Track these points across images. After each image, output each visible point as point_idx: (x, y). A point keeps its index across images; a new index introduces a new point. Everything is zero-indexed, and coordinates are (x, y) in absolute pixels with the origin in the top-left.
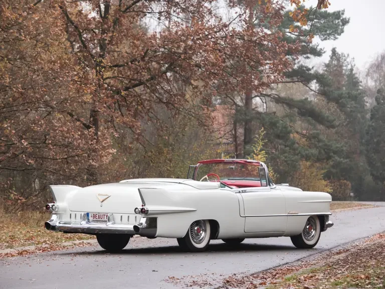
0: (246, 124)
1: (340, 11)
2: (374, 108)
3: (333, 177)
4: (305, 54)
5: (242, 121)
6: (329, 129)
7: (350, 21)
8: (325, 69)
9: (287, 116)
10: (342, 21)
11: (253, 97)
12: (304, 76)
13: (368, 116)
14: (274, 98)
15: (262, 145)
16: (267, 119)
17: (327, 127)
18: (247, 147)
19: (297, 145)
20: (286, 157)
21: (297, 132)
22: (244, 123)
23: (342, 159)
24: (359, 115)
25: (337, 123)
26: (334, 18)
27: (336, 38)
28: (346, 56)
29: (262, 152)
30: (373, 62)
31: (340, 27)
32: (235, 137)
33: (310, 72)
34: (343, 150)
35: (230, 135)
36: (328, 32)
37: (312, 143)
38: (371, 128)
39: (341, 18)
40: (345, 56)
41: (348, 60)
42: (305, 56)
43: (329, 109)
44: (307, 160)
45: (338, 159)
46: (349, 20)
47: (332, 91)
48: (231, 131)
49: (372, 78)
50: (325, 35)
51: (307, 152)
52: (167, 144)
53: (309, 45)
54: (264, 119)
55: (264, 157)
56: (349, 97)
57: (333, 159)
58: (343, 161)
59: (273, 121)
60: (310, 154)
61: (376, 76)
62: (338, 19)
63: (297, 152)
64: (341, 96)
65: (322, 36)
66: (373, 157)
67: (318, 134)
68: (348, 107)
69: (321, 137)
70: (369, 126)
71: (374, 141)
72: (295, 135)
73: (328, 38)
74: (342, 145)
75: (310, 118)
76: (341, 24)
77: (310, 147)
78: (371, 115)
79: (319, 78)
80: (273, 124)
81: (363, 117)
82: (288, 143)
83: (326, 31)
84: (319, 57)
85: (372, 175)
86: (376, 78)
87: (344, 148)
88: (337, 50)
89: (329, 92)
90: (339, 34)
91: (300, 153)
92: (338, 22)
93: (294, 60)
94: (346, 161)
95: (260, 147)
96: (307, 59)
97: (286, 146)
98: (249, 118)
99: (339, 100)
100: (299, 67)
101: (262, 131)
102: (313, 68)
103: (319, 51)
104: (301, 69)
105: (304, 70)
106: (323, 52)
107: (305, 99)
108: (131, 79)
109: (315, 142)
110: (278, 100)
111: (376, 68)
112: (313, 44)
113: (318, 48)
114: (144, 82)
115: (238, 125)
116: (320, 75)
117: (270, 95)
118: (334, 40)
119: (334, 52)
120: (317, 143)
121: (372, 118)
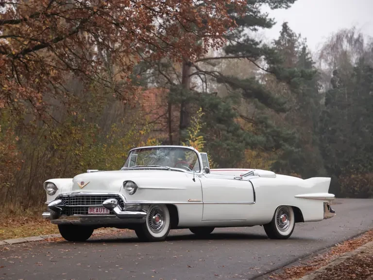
0: (183, 106)
2: (329, 91)
4: (252, 26)
5: (177, 102)
6: (278, 113)
8: (275, 46)
9: (230, 97)
11: (191, 75)
12: (250, 50)
13: (323, 101)
14: (216, 76)
15: (200, 129)
16: (207, 100)
17: (276, 111)
18: (183, 132)
19: (241, 131)
20: (228, 145)
21: (242, 116)
22: (180, 105)
23: (293, 148)
24: (312, 100)
25: (287, 106)
27: (288, 7)
28: (298, 35)
29: (200, 137)
30: (328, 43)
32: (169, 121)
33: (258, 46)
34: (294, 138)
35: (165, 118)
37: (259, 129)
38: (325, 115)
40: (296, 36)
41: (300, 40)
42: (251, 28)
43: (279, 92)
44: (252, 149)
45: (289, 148)
47: (282, 69)
48: (165, 114)
49: (326, 60)
50: (276, 2)
51: (253, 139)
52: (75, 122)
53: (257, 16)
54: (203, 100)
55: (202, 143)
56: (302, 76)
57: (283, 148)
58: (294, 151)
59: (214, 102)
60: (256, 142)
61: (330, 58)
63: (241, 139)
64: (292, 75)
65: (272, 4)
66: (327, 147)
67: (266, 118)
68: (301, 89)
69: (270, 122)
70: (324, 112)
71: (328, 129)
72: (239, 120)
73: (279, 6)
74: (293, 131)
75: (256, 100)
77: (256, 134)
78: (326, 99)
79: (268, 53)
80: (214, 107)
81: (317, 103)
82: (232, 128)
84: (268, 29)
85: (326, 167)
86: (329, 61)
87: (297, 135)
88: (288, 25)
89: (279, 69)
90: (292, 2)
91: (244, 140)
93: (240, 32)
94: (297, 150)
95: (196, 131)
96: (254, 32)
97: (228, 132)
98: (185, 98)
99: (291, 79)
100: (245, 41)
101: (199, 112)
102: (261, 42)
103: (268, 22)
104: (247, 42)
105: (250, 44)
106: (273, 23)
107: (251, 78)
108: (31, 39)
109: (262, 127)
110: (221, 79)
111: (332, 50)
112: (262, 13)
113: (267, 18)
114: (48, 43)
115: (173, 107)
116: (269, 50)
117: (211, 72)
118: (286, 8)
119: (285, 26)
120: (264, 129)
121: (326, 104)
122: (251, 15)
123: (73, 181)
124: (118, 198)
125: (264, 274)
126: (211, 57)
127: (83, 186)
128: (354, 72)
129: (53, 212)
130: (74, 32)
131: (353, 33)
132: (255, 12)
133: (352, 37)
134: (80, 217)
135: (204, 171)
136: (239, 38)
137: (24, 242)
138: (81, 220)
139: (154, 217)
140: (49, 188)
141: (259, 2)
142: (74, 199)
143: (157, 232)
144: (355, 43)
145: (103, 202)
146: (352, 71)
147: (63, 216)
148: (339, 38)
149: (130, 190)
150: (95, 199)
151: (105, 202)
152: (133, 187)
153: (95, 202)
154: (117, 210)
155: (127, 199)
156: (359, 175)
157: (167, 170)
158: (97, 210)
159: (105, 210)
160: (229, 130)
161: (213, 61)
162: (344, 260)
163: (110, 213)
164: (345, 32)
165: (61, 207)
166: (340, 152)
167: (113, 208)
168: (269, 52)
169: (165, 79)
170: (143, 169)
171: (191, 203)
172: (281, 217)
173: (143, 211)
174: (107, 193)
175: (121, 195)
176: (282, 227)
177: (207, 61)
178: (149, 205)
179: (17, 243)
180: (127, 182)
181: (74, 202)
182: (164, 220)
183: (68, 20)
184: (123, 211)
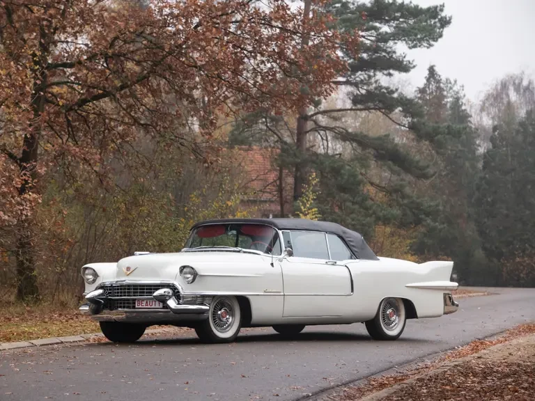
0: (297, 170)
1: (437, 7)
2: (488, 152)
3: (428, 251)
4: (386, 70)
5: (290, 166)
6: (419, 179)
7: (452, 21)
8: (419, 95)
9: (357, 159)
10: (440, 20)
11: (308, 132)
12: (383, 101)
13: (480, 165)
14: (340, 133)
15: (313, 199)
17: (417, 177)
18: (296, 204)
19: (370, 202)
20: (353, 220)
21: (372, 184)
22: (294, 169)
23: (437, 224)
24: (467, 164)
25: (431, 171)
26: (428, 16)
27: (431, 45)
28: (453, 82)
29: (313, 210)
30: (491, 92)
31: (438, 30)
32: (280, 190)
33: (393, 95)
34: (438, 211)
35: (275, 186)
36: (419, 36)
37: (394, 200)
38: (483, 182)
39: (439, 17)
40: (450, 83)
41: (455, 88)
42: (385, 72)
43: (421, 152)
44: (384, 224)
45: (432, 224)
46: (450, 18)
47: (424, 124)
48: (275, 181)
49: (488, 114)
50: (415, 40)
51: (386, 212)
53: (392, 57)
54: (322, 163)
56: (449, 133)
57: (424, 223)
58: (439, 227)
59: (336, 166)
60: (389, 216)
61: (493, 111)
62: (435, 18)
63: (371, 212)
64: (436, 131)
65: (410, 42)
66: (485, 222)
67: (402, 186)
68: (449, 149)
69: (408, 190)
70: (481, 178)
71: (487, 200)
72: (369, 188)
73: (419, 44)
74: (437, 202)
75: (390, 162)
76: (438, 25)
77: (390, 206)
78: (484, 162)
79: (408, 105)
80: (336, 171)
81: (474, 167)
82: (358, 199)
83: (416, 35)
84: (405, 74)
85: (485, 249)
86: (493, 114)
87: (441, 208)
88: (435, 68)
89: (420, 124)
90: (435, 40)
91: (374, 213)
92: (435, 23)
93: (371, 77)
94: (442, 226)
95: (309, 203)
96: (388, 77)
97: (354, 203)
98: (299, 160)
99: (435, 136)
100: (376, 88)
101: (313, 178)
102: (397, 90)
103: (406, 65)
104: (380, 91)
105: (384, 92)
106: (412, 66)
107: (385, 136)
108: (89, 87)
109: (397, 197)
110: (344, 136)
111: (494, 100)
112: (398, 54)
113: (405, 59)
114: (110, 91)
115: (285, 171)
116: (407, 100)
117: (332, 128)
118: (428, 48)
119: (432, 71)
120: (400, 200)
121: (484, 168)
122: (385, 56)
123: (118, 266)
124: (173, 287)
125: (338, 386)
126: (333, 108)
127: (129, 273)
128: (520, 128)
129: (93, 306)
130: (145, 77)
131: (522, 79)
132: (390, 52)
133: (520, 84)
134: (126, 312)
135: (286, 253)
136: (369, 86)
137: (57, 343)
138: (127, 317)
139: (219, 312)
140: (87, 274)
141: (394, 40)
142: (118, 289)
143: (224, 331)
144: (524, 91)
145: (154, 292)
146: (517, 127)
147: (104, 311)
148: (504, 86)
149: (188, 278)
150: (144, 289)
151: (157, 293)
152: (192, 275)
153: (144, 292)
154: (172, 303)
155: (185, 290)
156: (526, 259)
157: (239, 252)
158: (147, 302)
159: (157, 302)
160: (355, 201)
161: (335, 114)
162: (449, 368)
163: (164, 307)
164: (511, 77)
165: (102, 299)
166: (501, 228)
167: (167, 300)
168: (407, 102)
169: (275, 136)
170: (209, 251)
171: (268, 294)
172: (388, 313)
173: (205, 305)
174: (159, 282)
175: (177, 284)
176: (388, 324)
177: (329, 114)
178: (214, 296)
179: (48, 345)
180: (184, 267)
181: (118, 293)
182: (233, 315)
183: (138, 63)
184: (179, 304)
